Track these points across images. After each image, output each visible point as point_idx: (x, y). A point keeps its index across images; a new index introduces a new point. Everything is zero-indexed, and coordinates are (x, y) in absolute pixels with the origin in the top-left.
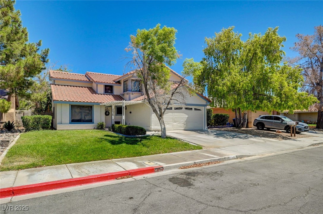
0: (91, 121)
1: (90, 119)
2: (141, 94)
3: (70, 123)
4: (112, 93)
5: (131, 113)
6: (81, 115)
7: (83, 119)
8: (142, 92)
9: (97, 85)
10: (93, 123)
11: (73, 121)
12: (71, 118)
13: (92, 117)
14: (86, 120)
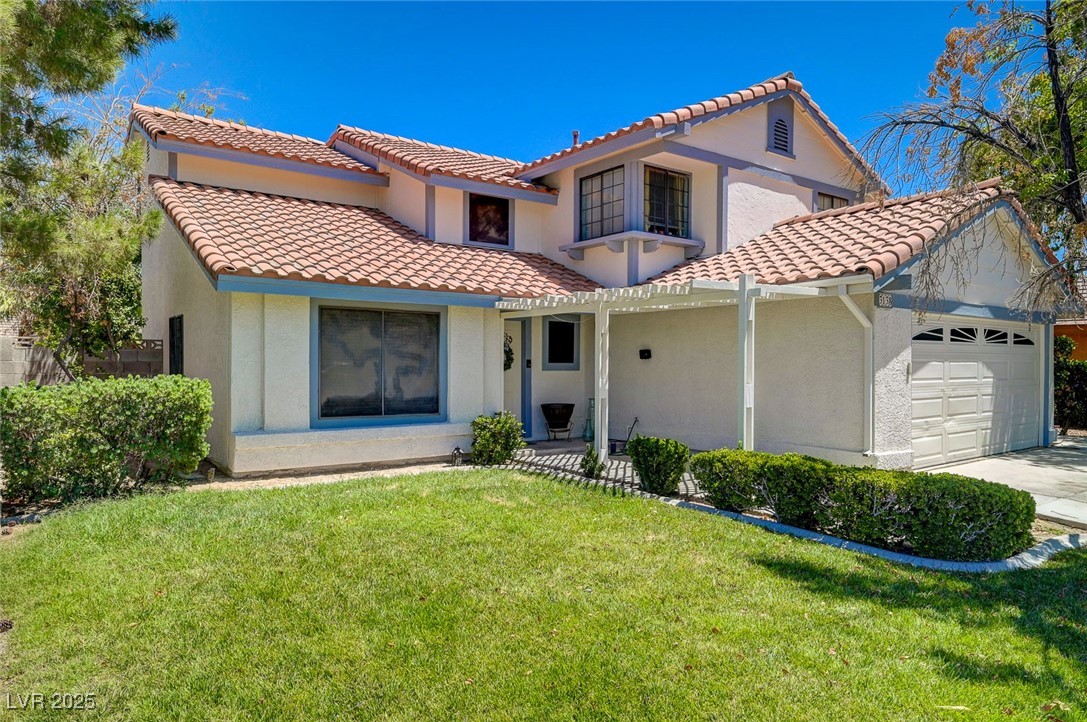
0: (429, 408)
1: (428, 393)
2: (682, 250)
3: (314, 427)
4: (506, 243)
5: (645, 354)
6: (379, 369)
7: (390, 393)
8: (688, 236)
9: (430, 192)
10: (445, 420)
11: (334, 411)
12: (321, 391)
13: (437, 384)
14: (408, 402)
